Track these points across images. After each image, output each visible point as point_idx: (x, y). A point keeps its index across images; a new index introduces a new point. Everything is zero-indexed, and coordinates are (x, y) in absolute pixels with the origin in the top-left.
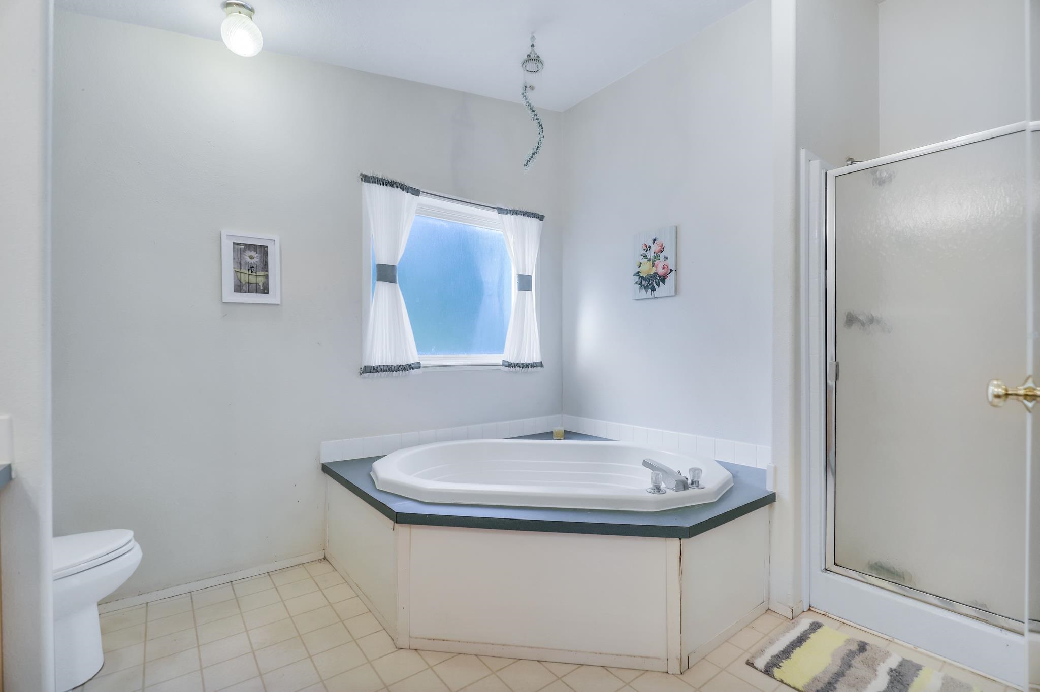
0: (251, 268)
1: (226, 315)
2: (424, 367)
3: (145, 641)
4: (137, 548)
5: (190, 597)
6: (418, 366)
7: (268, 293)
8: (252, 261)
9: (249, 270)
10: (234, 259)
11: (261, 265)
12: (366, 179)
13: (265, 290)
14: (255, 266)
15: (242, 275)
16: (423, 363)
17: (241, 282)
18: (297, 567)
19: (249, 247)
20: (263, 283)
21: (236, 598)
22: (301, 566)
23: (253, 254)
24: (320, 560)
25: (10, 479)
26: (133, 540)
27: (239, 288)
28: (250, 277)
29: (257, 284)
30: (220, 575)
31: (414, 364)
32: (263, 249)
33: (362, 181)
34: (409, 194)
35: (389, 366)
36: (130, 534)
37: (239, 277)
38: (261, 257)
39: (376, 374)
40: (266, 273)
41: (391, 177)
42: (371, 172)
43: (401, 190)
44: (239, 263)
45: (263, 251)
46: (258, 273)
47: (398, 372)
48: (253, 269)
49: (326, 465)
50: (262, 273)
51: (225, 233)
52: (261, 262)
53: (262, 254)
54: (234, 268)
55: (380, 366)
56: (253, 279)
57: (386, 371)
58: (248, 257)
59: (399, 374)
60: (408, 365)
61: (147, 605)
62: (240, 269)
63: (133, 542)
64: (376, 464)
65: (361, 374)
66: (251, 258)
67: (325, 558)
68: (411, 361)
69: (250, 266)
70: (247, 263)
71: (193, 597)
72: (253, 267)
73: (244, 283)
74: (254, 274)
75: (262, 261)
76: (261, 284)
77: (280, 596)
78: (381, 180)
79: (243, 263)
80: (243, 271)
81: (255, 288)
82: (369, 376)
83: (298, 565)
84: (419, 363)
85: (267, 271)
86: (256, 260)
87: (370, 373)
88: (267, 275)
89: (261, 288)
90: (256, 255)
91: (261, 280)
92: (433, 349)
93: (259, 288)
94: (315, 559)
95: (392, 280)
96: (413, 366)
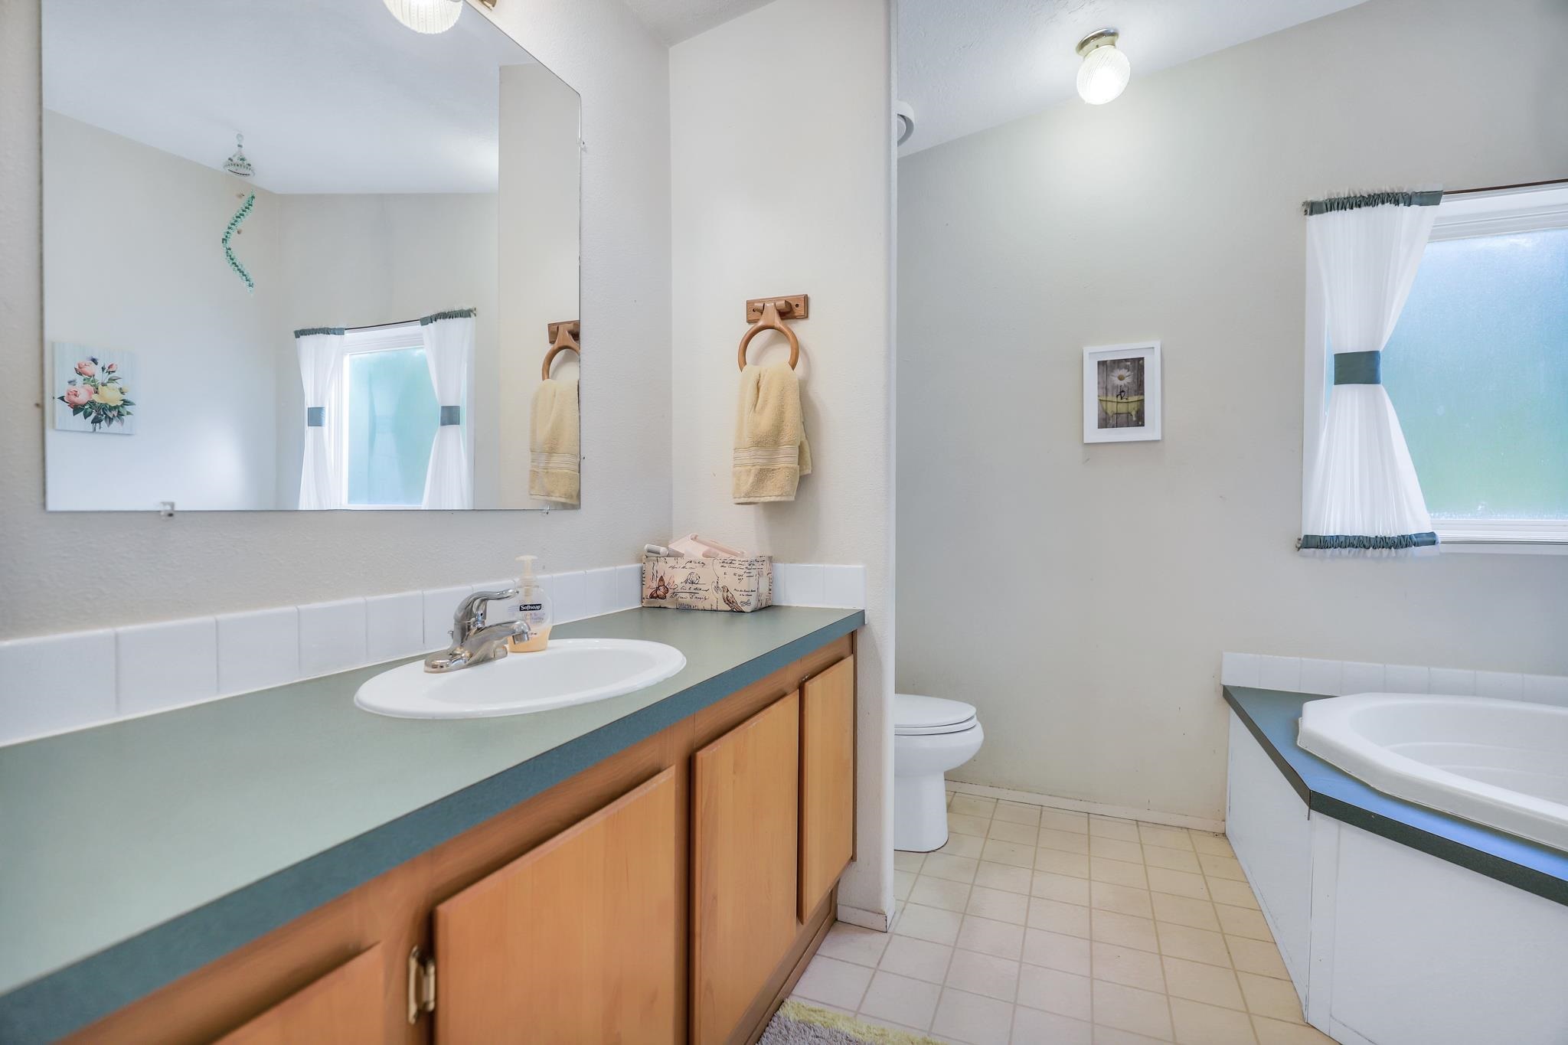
0: (1121, 393)
1: (1088, 460)
2: (1443, 543)
3: (986, 838)
4: (979, 729)
5: (1039, 811)
6: (1430, 540)
7: (1143, 425)
8: (1122, 383)
9: (1117, 396)
10: (1099, 383)
11: (1135, 387)
12: (1314, 208)
13: (1140, 421)
14: (1125, 389)
15: (1109, 404)
16: (1441, 535)
17: (1106, 413)
18: (1179, 830)
19: (1117, 363)
20: (1137, 412)
21: (1089, 835)
22: (1186, 830)
23: (1123, 372)
24: (1216, 835)
25: (864, 623)
26: (975, 718)
27: (1104, 422)
28: (1120, 405)
29: (1129, 414)
30: (1076, 800)
31: (1417, 535)
32: (1137, 362)
33: (1306, 214)
34: (1414, 207)
35: (1359, 537)
36: (971, 711)
37: (1105, 407)
38: (1134, 375)
39: (1329, 551)
40: (1141, 398)
41: (1366, 188)
42: (1326, 193)
43: (1393, 205)
44: (1104, 388)
45: (1137, 365)
46: (1130, 399)
47: (1378, 551)
48: (1123, 394)
49: (1228, 689)
50: (1136, 398)
51: (1087, 350)
52: (1135, 382)
53: (1136, 371)
54: (1099, 396)
55: (1337, 536)
56: (1122, 408)
57: (1351, 545)
58: (1117, 379)
59: (1381, 552)
60: (1403, 536)
61: (997, 802)
62: (1107, 395)
63: (974, 721)
64: (1309, 707)
65: (1299, 549)
66: (1121, 378)
67: (1224, 834)
68: (1412, 528)
69: (1119, 391)
70: (1115, 387)
71: (1043, 813)
72: (1123, 391)
73: (1110, 414)
74: (1124, 400)
75: (1136, 380)
76: (1134, 413)
77: (1144, 859)
78: (1345, 201)
79: (1109, 387)
80: (1109, 398)
81: (1125, 419)
82: (1314, 552)
83: (1182, 828)
84: (1432, 534)
85: (1143, 394)
86: (1126, 378)
87: (1317, 548)
88: (1143, 400)
89: (1134, 419)
90: (1128, 374)
91: (1133, 408)
92: (1480, 507)
93: (1132, 420)
94: (1208, 830)
95: (1372, 378)
96: (1415, 539)
